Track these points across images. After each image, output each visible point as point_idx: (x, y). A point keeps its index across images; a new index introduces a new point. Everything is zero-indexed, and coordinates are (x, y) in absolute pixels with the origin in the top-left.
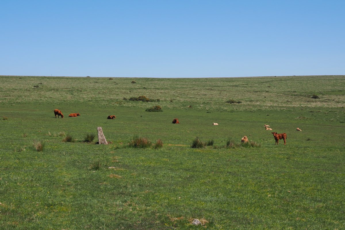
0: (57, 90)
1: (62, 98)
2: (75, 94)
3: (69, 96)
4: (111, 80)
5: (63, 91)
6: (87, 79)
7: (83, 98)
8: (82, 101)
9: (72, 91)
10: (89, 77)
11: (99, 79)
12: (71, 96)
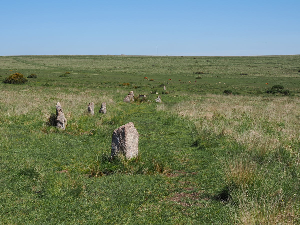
0: (164, 68)
1: (166, 72)
2: (172, 70)
3: (169, 71)
4: (195, 60)
5: (167, 68)
6: (181, 59)
7: (176, 72)
8: (174, 74)
9: (171, 68)
10: (183, 56)
11: (188, 59)
12: (171, 71)
